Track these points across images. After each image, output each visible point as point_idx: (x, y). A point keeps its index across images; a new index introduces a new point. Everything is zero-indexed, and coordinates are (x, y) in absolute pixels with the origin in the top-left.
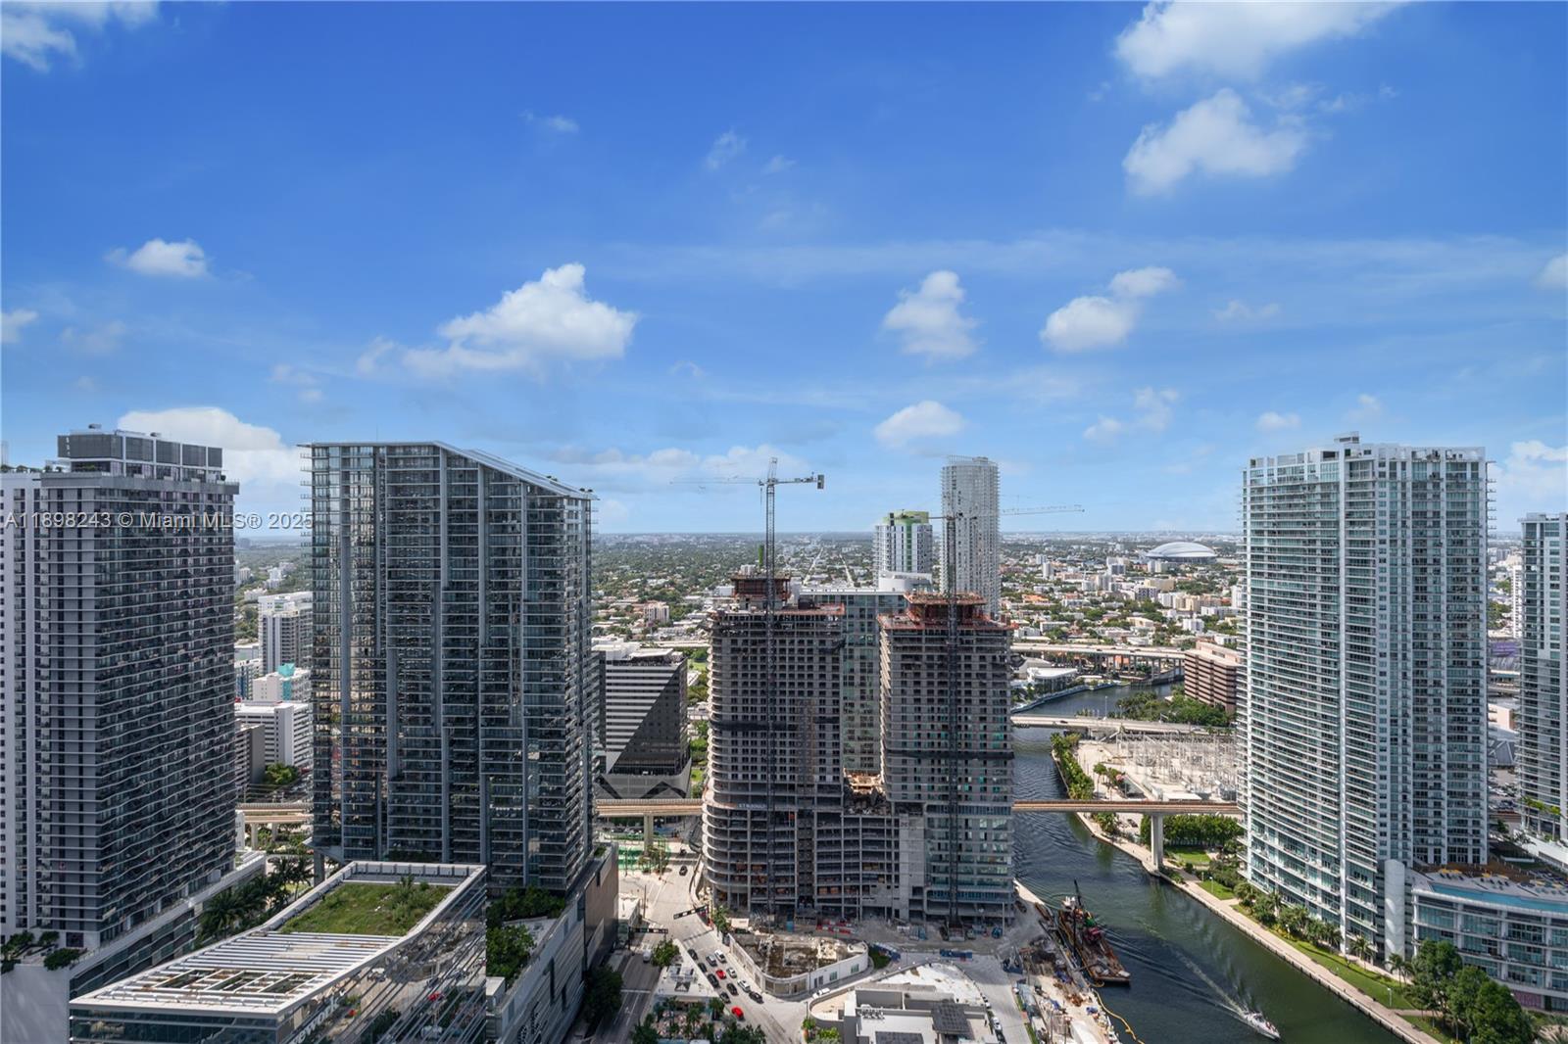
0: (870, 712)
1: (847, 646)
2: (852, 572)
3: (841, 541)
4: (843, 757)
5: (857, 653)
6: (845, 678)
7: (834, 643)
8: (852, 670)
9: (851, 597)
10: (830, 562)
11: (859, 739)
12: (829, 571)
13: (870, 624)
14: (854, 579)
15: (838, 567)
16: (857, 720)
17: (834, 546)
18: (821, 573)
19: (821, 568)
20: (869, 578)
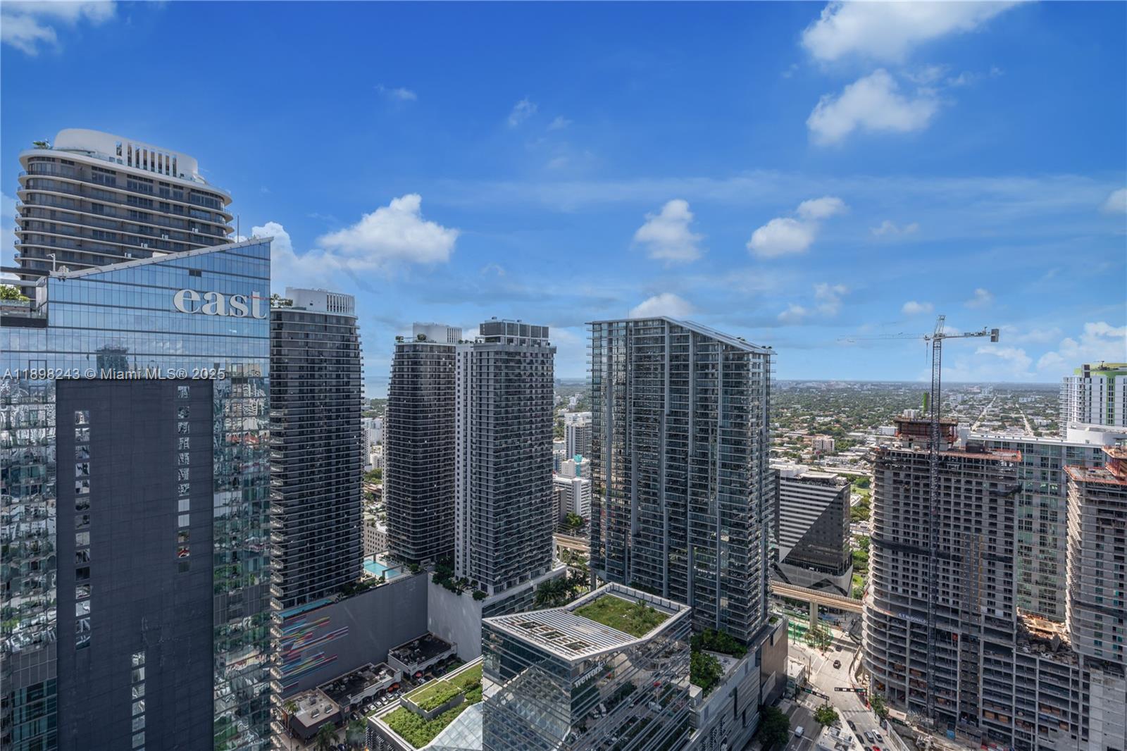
0: (1052, 559)
1: (1024, 492)
2: (1031, 421)
3: (1019, 392)
4: (1016, 597)
5: (1037, 499)
6: (1020, 522)
7: (1007, 487)
8: (1030, 516)
9: (1030, 446)
10: (1004, 410)
11: (1037, 583)
12: (1002, 419)
13: (1054, 473)
14: (1035, 428)
15: (1013, 415)
16: (1035, 565)
17: (1009, 396)
18: (993, 420)
19: (993, 416)
20: (1054, 428)
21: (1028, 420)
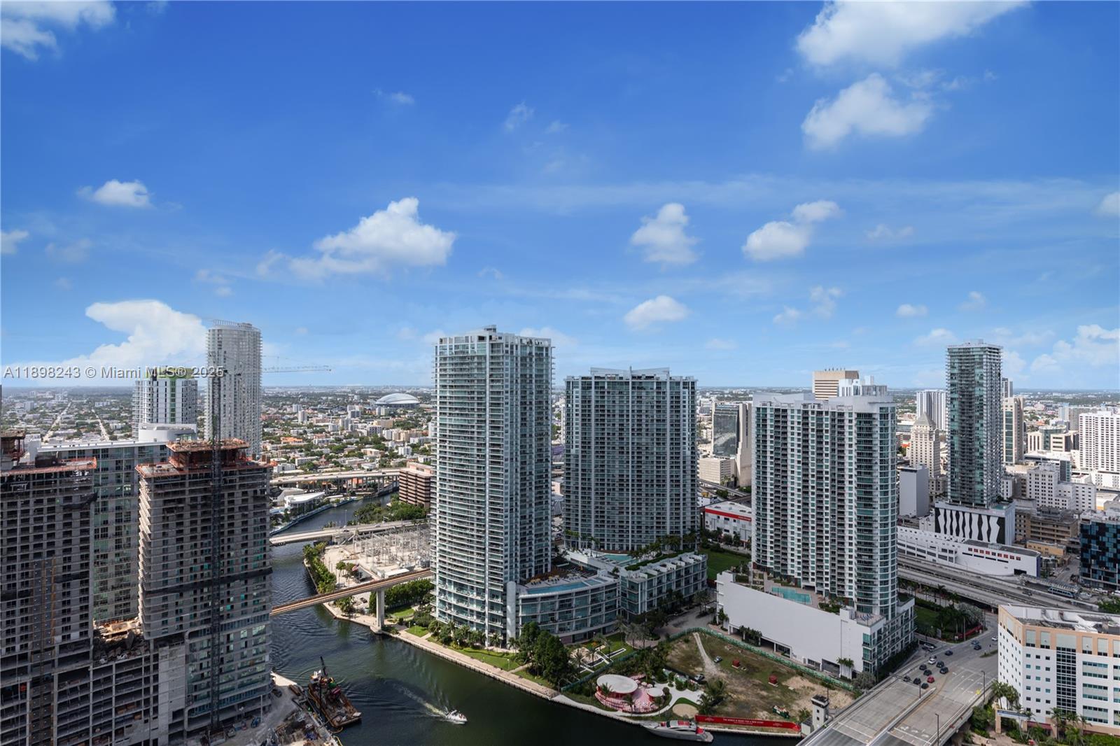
0: (126, 560)
1: (100, 500)
2: (107, 426)
3: (94, 396)
4: (93, 610)
5: (112, 504)
6: (96, 531)
7: (82, 498)
8: (106, 522)
9: (105, 451)
10: (80, 417)
11: (113, 588)
12: (77, 426)
13: (128, 475)
14: (110, 432)
15: (89, 421)
16: (112, 570)
17: (85, 401)
18: (67, 428)
19: (68, 423)
20: (128, 430)
21: (104, 425)
